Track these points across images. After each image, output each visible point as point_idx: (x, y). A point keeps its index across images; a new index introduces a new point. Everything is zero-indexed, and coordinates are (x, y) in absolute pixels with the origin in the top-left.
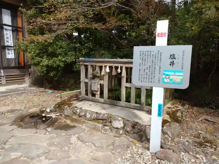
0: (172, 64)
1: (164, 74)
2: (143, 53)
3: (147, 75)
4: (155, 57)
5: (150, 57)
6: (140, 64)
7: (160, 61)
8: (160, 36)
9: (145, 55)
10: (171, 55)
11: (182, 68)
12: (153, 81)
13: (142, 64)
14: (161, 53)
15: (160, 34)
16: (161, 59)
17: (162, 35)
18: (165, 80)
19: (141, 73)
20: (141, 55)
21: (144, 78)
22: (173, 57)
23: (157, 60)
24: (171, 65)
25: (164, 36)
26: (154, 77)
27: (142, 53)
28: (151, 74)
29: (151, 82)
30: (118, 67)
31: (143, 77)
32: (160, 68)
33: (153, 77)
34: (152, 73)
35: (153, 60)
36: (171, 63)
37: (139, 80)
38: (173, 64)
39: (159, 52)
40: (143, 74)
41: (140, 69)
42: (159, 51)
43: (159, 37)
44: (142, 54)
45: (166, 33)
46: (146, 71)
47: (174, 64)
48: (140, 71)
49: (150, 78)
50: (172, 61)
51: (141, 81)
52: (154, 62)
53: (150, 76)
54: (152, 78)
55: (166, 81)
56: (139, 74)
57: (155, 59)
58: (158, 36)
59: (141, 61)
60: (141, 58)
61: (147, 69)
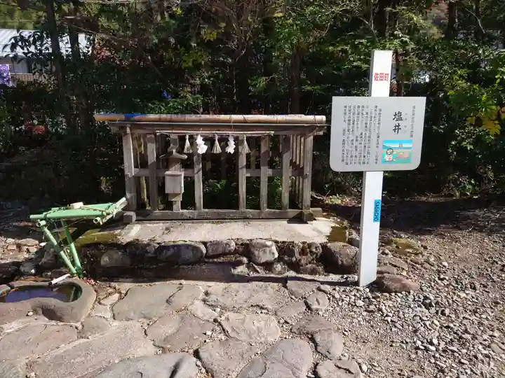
0: (397, 128)
1: (384, 147)
2: (350, 111)
3: (356, 150)
4: (371, 117)
5: (362, 117)
6: (344, 130)
7: (379, 124)
8: (379, 79)
9: (354, 114)
10: (396, 113)
11: (412, 136)
12: (366, 161)
13: (349, 130)
14: (380, 110)
15: (379, 76)
16: (379, 120)
17: (382, 77)
18: (387, 157)
19: (347, 147)
20: (345, 113)
21: (352, 156)
22: (398, 116)
23: (373, 122)
24: (395, 130)
25: (385, 80)
26: (368, 153)
27: (348, 109)
28: (363, 149)
29: (364, 163)
31: (349, 155)
32: (378, 137)
33: (366, 154)
34: (365, 147)
35: (366, 124)
36: (395, 127)
37: (343, 161)
38: (398, 129)
39: (378, 109)
40: (350, 149)
41: (344, 140)
42: (376, 107)
44: (347, 112)
45: (388, 74)
46: (355, 144)
47: (400, 129)
48: (344, 144)
49: (362, 155)
50: (397, 125)
51: (347, 164)
52: (368, 126)
53: (362, 152)
55: (387, 160)
56: (343, 150)
57: (371, 120)
58: (375, 79)
59: (345, 126)
60: (347, 119)
61: (357, 140)
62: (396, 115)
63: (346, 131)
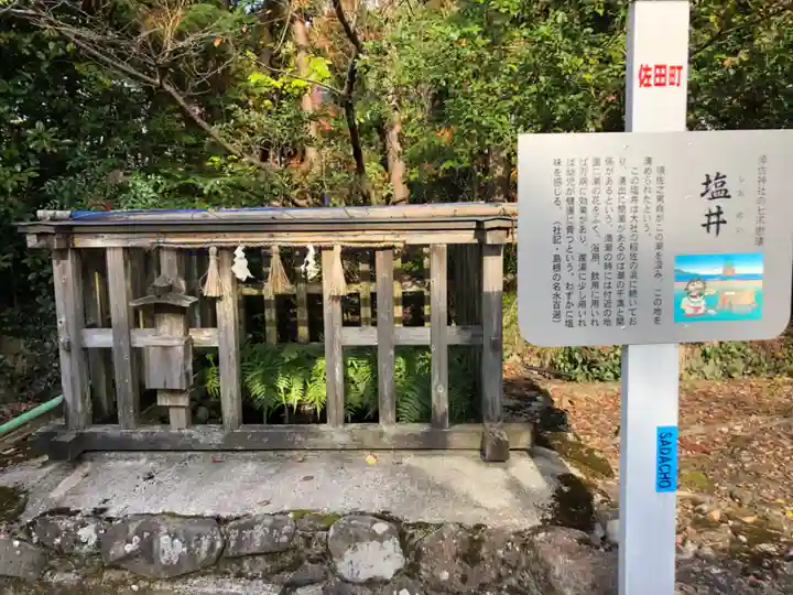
0: (715, 220)
2: (571, 173)
3: (595, 285)
4: (635, 191)
5: (609, 191)
6: (557, 230)
7: (660, 208)
8: (652, 81)
9: (584, 181)
10: (708, 176)
11: (760, 241)
12: (627, 316)
13: (570, 229)
14: (662, 170)
15: (651, 73)
16: (660, 198)
17: (659, 76)
18: (687, 305)
19: (565, 274)
20: (558, 181)
21: (583, 303)
22: (716, 186)
23: (641, 205)
24: (707, 226)
25: (672, 84)
26: (633, 293)
27: (563, 169)
28: (615, 282)
29: (620, 321)
30: (304, 251)
31: (575, 299)
32: (660, 246)
33: (625, 296)
34: (621, 275)
35: (622, 208)
36: (709, 216)
37: (557, 315)
38: (718, 223)
39: (654, 167)
40: (576, 281)
41: (557, 258)
42: (649, 160)
43: (648, 85)
44: (564, 176)
45: (680, 68)
46: (592, 266)
47: (724, 222)
48: (557, 267)
49: (615, 298)
50: (715, 210)
51: (570, 324)
52: (628, 215)
53: (614, 290)
54: (621, 303)
55: (689, 311)
56: (556, 286)
57: (634, 199)
58: (642, 82)
59: (561, 215)
60: (563, 198)
61: (596, 257)
62: (708, 183)
63: (564, 232)
